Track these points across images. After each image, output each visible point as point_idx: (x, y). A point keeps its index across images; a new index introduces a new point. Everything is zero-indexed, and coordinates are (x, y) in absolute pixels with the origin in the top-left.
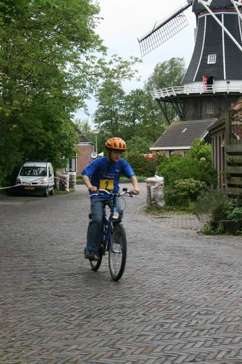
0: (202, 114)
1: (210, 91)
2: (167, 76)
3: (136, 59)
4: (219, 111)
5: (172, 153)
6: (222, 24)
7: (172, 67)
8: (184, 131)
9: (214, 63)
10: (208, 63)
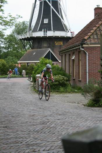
0: (42, 46)
1: (45, 36)
2: (21, 29)
3: (19, 16)
4: (50, 45)
5: (28, 64)
6: (51, 5)
7: (23, 26)
8: (34, 54)
9: (47, 23)
10: (44, 23)
